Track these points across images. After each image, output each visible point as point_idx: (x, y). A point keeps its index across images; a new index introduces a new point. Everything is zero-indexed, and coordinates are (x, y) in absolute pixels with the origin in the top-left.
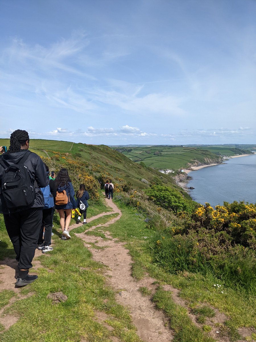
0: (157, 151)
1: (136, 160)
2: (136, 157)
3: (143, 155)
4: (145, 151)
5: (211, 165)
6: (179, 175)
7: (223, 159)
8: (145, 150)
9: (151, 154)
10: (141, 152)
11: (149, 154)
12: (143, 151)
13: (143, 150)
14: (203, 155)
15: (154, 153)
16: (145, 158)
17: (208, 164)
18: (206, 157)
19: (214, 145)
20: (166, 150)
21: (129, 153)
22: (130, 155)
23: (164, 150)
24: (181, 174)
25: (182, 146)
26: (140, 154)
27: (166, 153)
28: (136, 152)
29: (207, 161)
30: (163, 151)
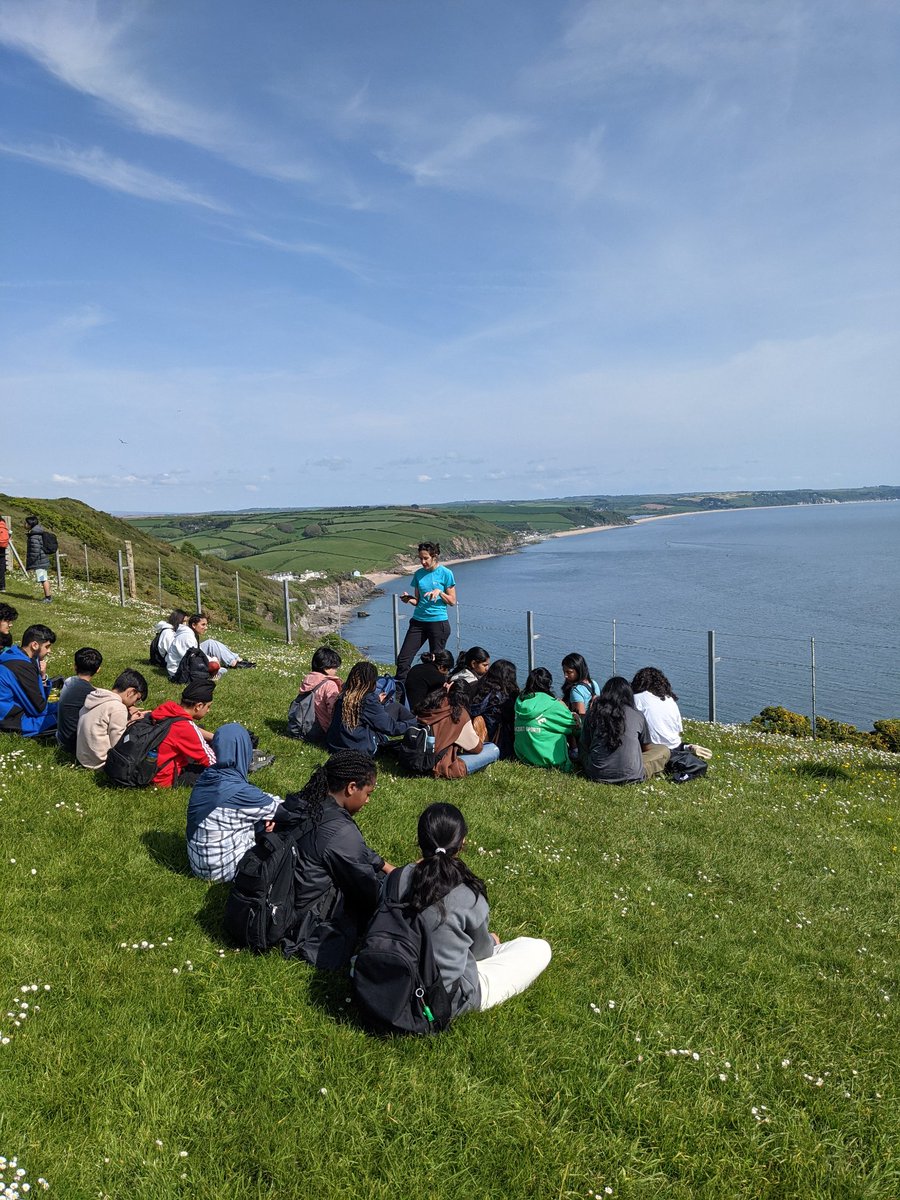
0: (315, 525)
1: (237, 553)
2: (241, 543)
3: (267, 537)
4: (276, 525)
5: (472, 558)
6: (340, 584)
7: (522, 542)
8: (274, 521)
9: (294, 532)
10: (260, 528)
11: (286, 532)
12: (271, 524)
13: (270, 521)
14: (452, 529)
15: (303, 531)
16: (268, 546)
17: (463, 557)
18: (461, 535)
19: (530, 501)
20: (343, 520)
21: (223, 534)
22: (221, 538)
23: (335, 521)
24: (348, 583)
25: (415, 506)
26: (256, 534)
27: (340, 527)
28: (246, 528)
29: (462, 546)
30: (333, 524)
